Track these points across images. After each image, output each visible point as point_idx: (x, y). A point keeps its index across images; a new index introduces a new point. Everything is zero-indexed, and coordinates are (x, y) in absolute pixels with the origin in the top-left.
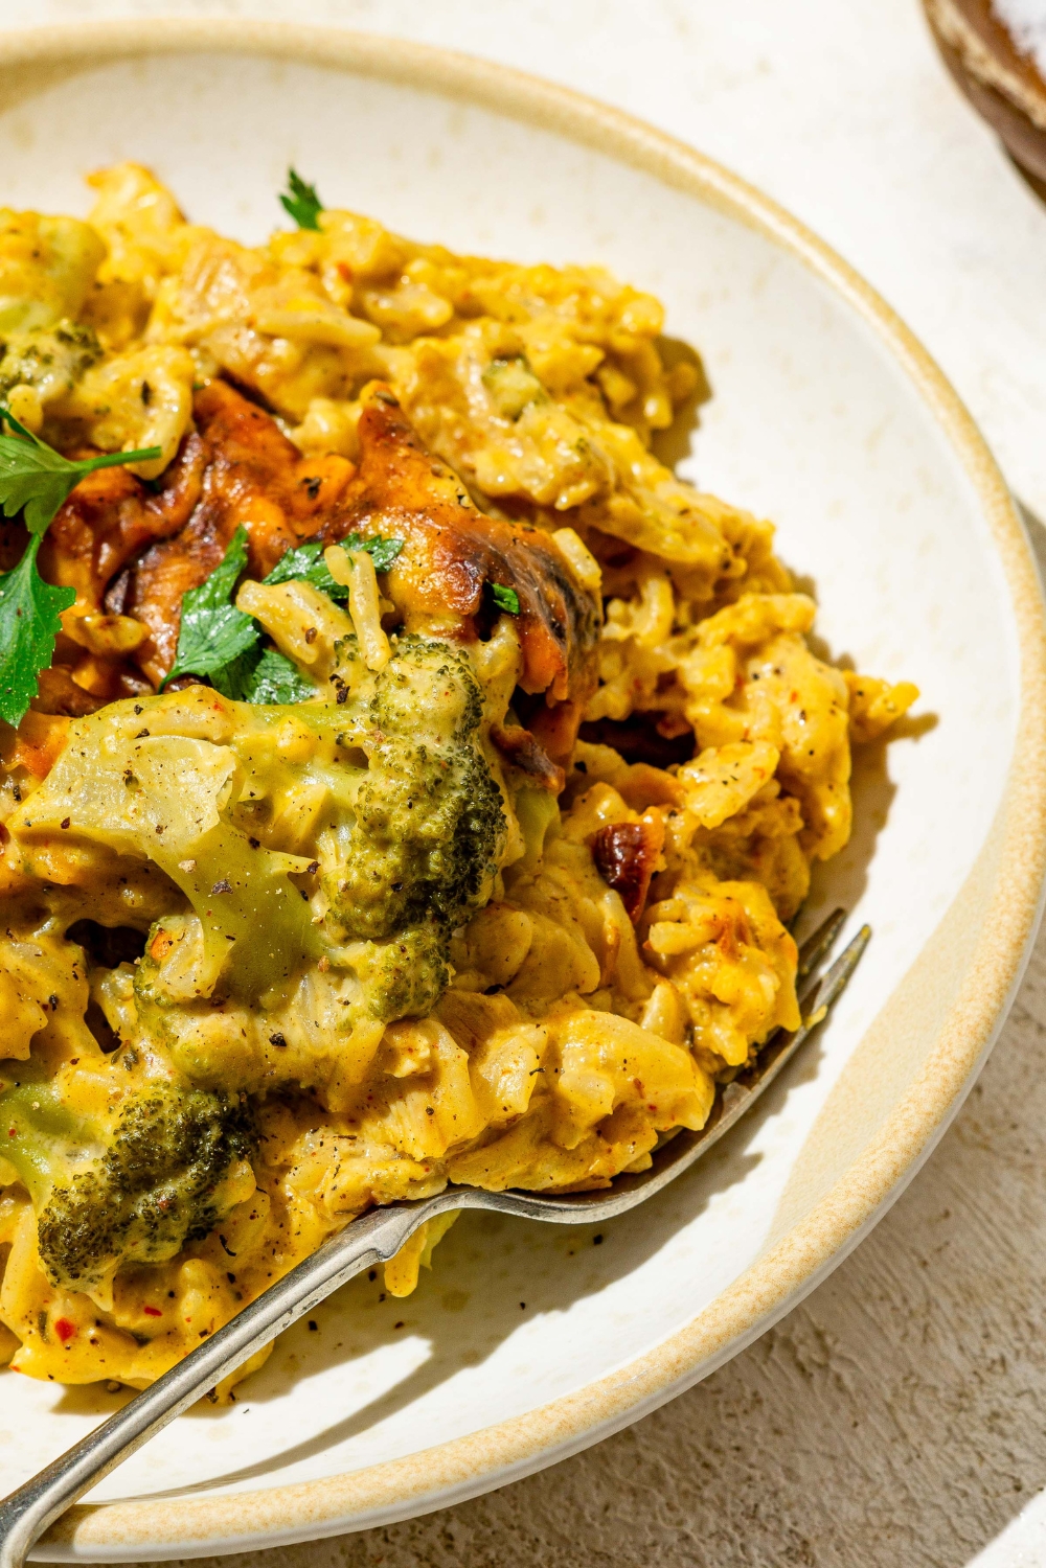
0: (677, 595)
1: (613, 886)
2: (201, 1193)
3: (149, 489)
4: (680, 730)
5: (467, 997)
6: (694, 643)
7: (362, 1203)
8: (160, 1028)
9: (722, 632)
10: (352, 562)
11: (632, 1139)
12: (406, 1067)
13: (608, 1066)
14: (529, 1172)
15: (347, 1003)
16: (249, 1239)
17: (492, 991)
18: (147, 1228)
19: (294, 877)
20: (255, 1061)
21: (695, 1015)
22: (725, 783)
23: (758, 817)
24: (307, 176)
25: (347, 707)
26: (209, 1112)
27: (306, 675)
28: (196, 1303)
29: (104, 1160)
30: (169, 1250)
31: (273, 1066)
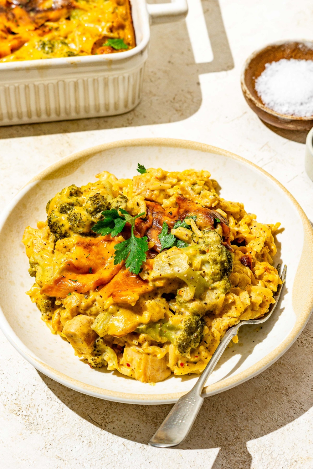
0: (235, 218)
1: (246, 266)
2: (201, 333)
3: (145, 220)
4: (242, 240)
5: (233, 288)
6: (239, 225)
7: (228, 327)
8: (185, 307)
9: (244, 222)
10: (190, 221)
11: (266, 307)
12: (230, 301)
13: (259, 295)
14: (252, 316)
15: (216, 293)
16: (209, 340)
17: (236, 287)
18: (194, 341)
19: (201, 274)
20: (203, 308)
21: (266, 285)
22: (258, 244)
23: (263, 250)
24: (141, 164)
25: (199, 244)
26: (198, 319)
27: (186, 243)
28: (204, 353)
29: (184, 331)
30: (198, 344)
31: (206, 308)
